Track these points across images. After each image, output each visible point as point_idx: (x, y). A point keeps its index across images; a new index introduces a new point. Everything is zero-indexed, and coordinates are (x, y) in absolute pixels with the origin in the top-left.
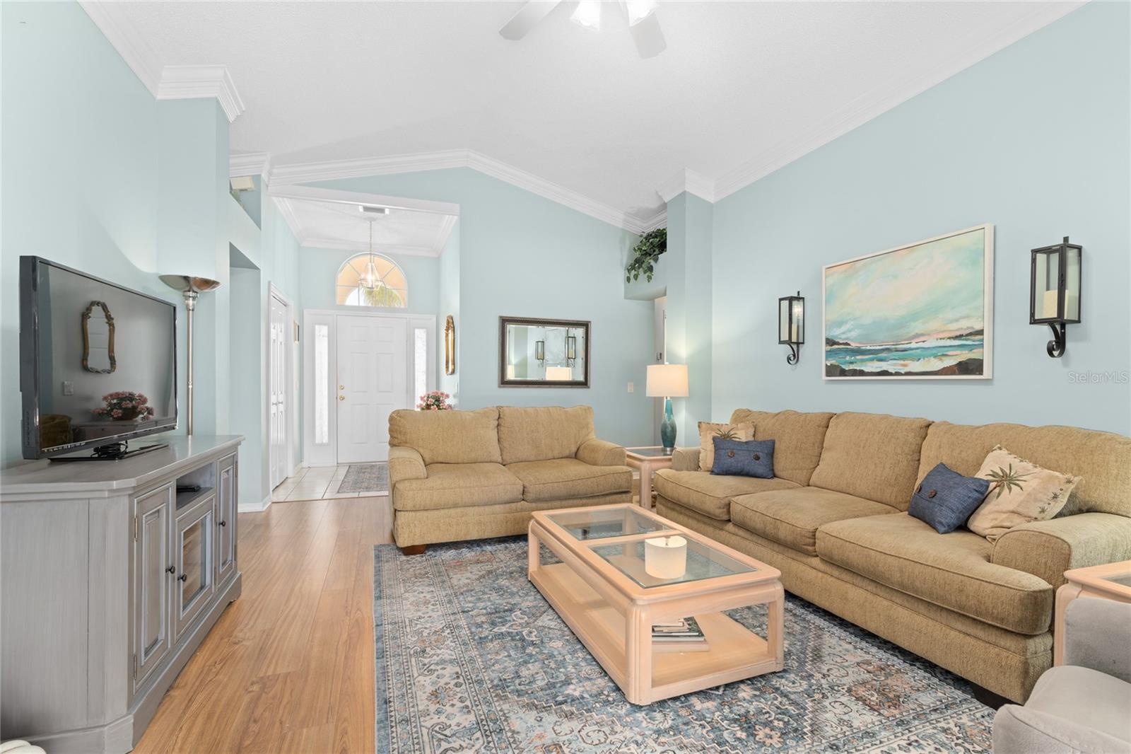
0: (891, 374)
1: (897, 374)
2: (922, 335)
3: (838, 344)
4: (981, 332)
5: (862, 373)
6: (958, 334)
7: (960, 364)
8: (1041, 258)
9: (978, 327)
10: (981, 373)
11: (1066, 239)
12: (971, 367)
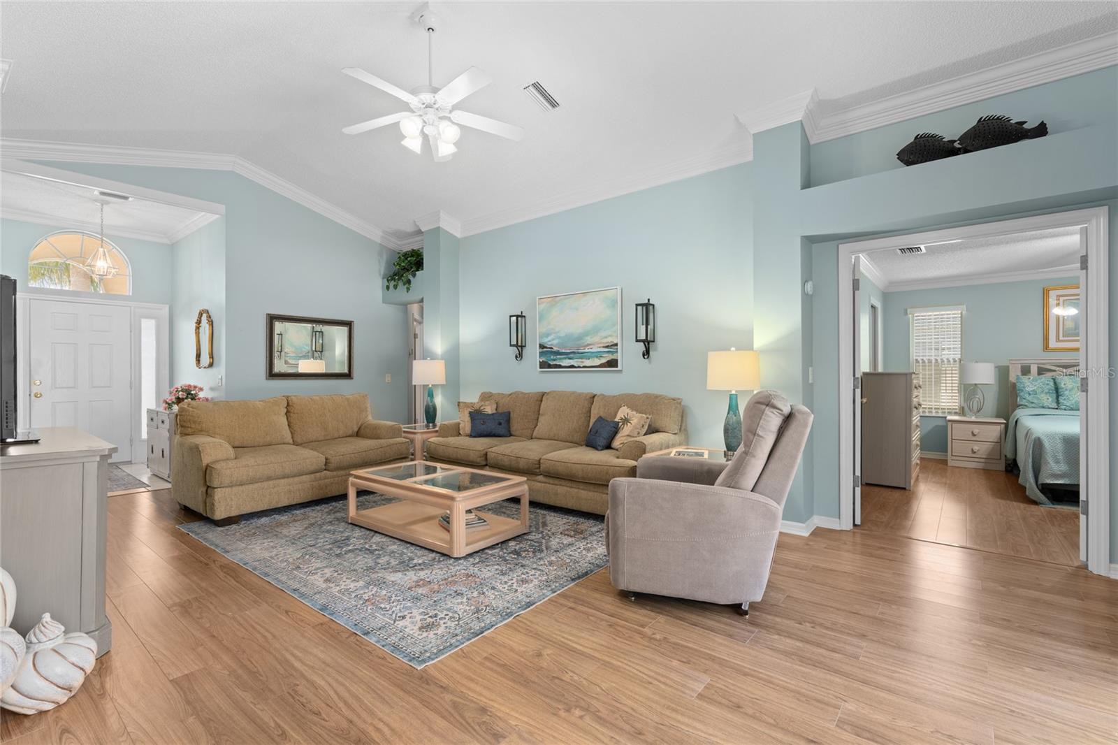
0: (575, 367)
1: (579, 367)
2: (590, 345)
3: (546, 348)
4: (616, 345)
5: (560, 366)
6: (607, 345)
7: (608, 361)
8: (640, 308)
9: (615, 342)
10: (617, 367)
11: (649, 300)
12: (612, 363)
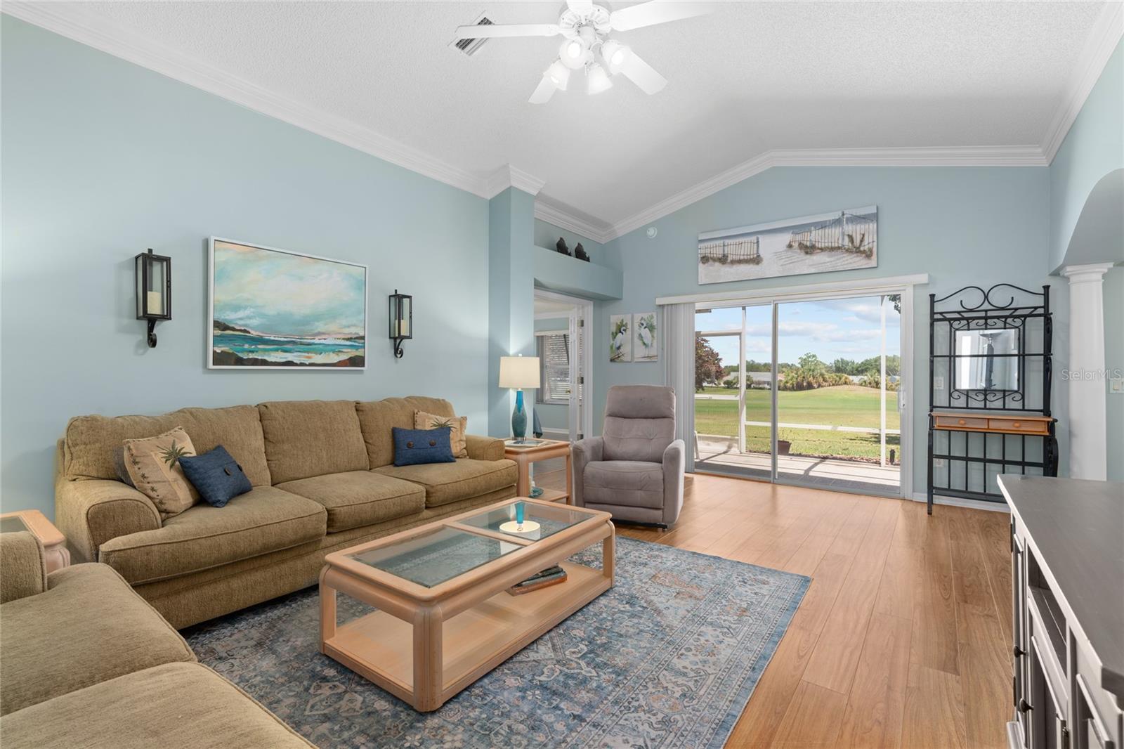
0: (296, 365)
1: (302, 364)
2: (324, 334)
3: (233, 329)
4: (363, 338)
5: (264, 363)
6: (349, 336)
7: (350, 359)
8: (393, 299)
9: (362, 334)
10: (363, 366)
11: (396, 291)
12: (357, 362)
